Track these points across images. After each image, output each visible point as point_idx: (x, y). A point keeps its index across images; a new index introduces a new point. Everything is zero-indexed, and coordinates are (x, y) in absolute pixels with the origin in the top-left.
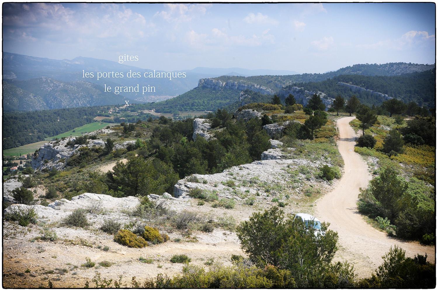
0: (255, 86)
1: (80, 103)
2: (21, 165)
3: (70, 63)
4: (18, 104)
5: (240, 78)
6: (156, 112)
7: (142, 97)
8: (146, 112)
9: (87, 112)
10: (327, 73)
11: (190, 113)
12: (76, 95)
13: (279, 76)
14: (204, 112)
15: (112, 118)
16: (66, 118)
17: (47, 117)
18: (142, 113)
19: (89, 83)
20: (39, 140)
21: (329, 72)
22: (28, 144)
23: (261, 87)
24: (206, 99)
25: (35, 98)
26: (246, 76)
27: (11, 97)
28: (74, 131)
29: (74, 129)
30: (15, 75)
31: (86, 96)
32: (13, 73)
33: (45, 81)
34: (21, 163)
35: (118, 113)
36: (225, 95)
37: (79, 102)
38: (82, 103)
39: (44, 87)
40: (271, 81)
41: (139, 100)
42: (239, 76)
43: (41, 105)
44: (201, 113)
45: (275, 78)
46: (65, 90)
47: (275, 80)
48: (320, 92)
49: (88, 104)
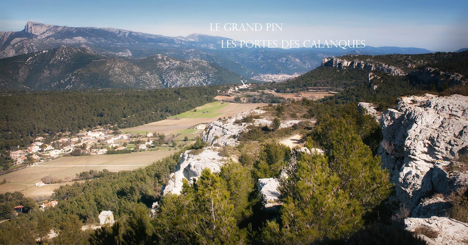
0: (383, 66)
1: (196, 82)
2: (149, 143)
3: (184, 40)
4: (135, 82)
5: (366, 57)
6: (277, 92)
7: (258, 76)
8: (267, 91)
9: (207, 91)
10: (463, 51)
11: (313, 94)
12: (192, 74)
13: (409, 55)
14: (328, 92)
15: (232, 98)
16: (188, 97)
17: (168, 96)
18: (263, 93)
19: (205, 61)
20: (161, 118)
21: (465, 51)
22: (151, 122)
23: (390, 67)
24: (330, 80)
25: (152, 75)
26: (373, 55)
27: (128, 75)
28: (195, 111)
29: (195, 109)
30: (130, 52)
31: (202, 75)
32: (129, 51)
33: (162, 59)
34: (148, 141)
35: (238, 92)
36: (350, 75)
37: (195, 80)
38: (198, 81)
39: (160, 65)
40: (401, 61)
41: (256, 79)
42: (365, 55)
43: (157, 83)
44: (325, 93)
45: (405, 57)
46: (180, 68)
47: (405, 60)
48: (457, 74)
49: (204, 83)
